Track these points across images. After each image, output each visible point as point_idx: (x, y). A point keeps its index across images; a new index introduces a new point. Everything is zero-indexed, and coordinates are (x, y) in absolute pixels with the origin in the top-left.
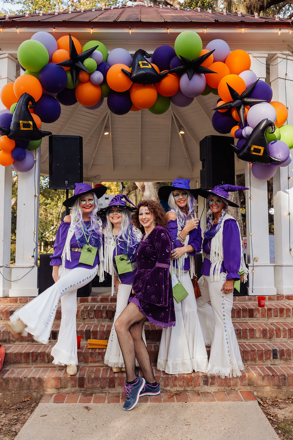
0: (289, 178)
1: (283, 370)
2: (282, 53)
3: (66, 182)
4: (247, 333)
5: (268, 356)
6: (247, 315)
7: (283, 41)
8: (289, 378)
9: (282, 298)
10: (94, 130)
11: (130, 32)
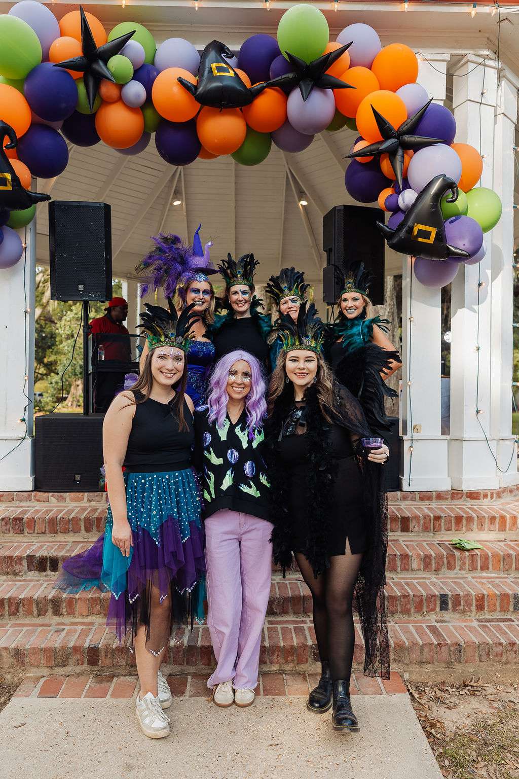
0: (480, 285)
1: (457, 634)
2: (476, 53)
3: (81, 287)
4: (396, 561)
5: (432, 606)
6: (397, 526)
7: (480, 31)
8: (467, 649)
9: (460, 496)
10: (157, 196)
11: (196, 5)
